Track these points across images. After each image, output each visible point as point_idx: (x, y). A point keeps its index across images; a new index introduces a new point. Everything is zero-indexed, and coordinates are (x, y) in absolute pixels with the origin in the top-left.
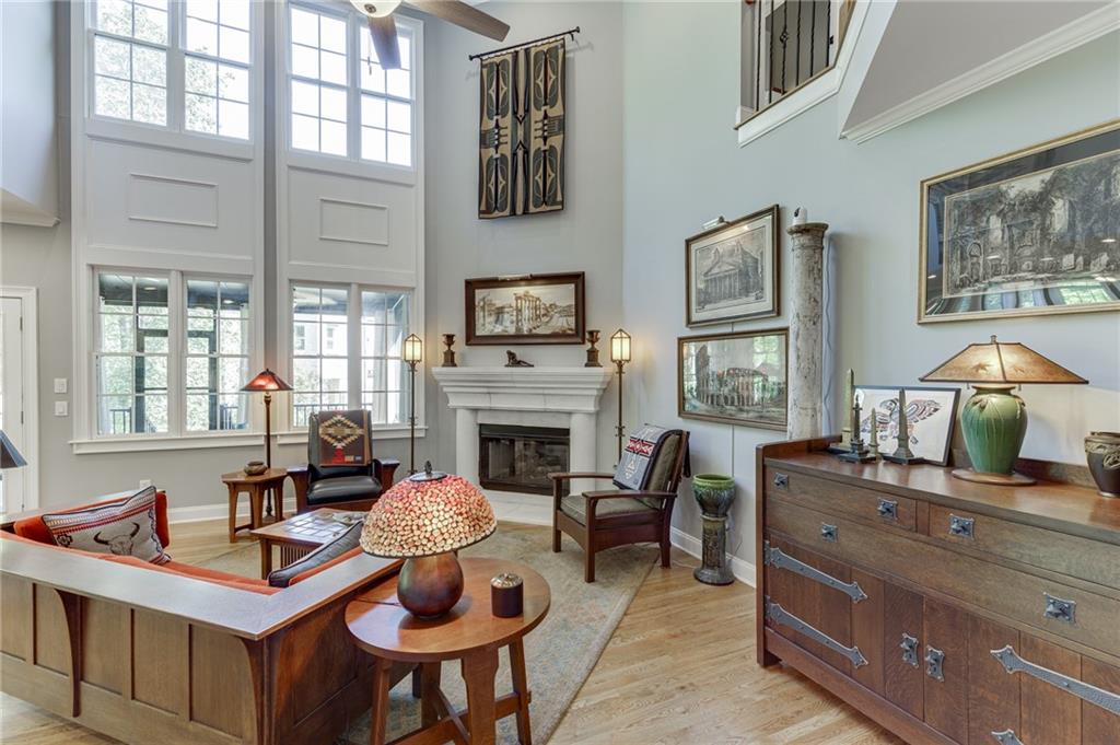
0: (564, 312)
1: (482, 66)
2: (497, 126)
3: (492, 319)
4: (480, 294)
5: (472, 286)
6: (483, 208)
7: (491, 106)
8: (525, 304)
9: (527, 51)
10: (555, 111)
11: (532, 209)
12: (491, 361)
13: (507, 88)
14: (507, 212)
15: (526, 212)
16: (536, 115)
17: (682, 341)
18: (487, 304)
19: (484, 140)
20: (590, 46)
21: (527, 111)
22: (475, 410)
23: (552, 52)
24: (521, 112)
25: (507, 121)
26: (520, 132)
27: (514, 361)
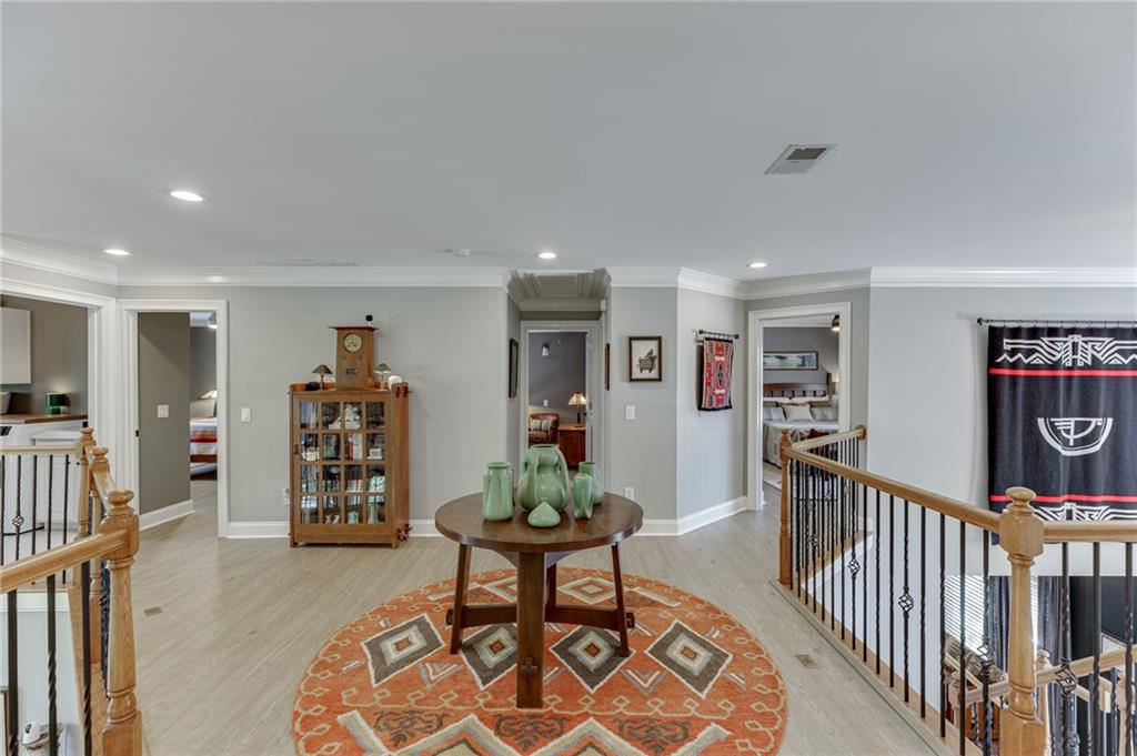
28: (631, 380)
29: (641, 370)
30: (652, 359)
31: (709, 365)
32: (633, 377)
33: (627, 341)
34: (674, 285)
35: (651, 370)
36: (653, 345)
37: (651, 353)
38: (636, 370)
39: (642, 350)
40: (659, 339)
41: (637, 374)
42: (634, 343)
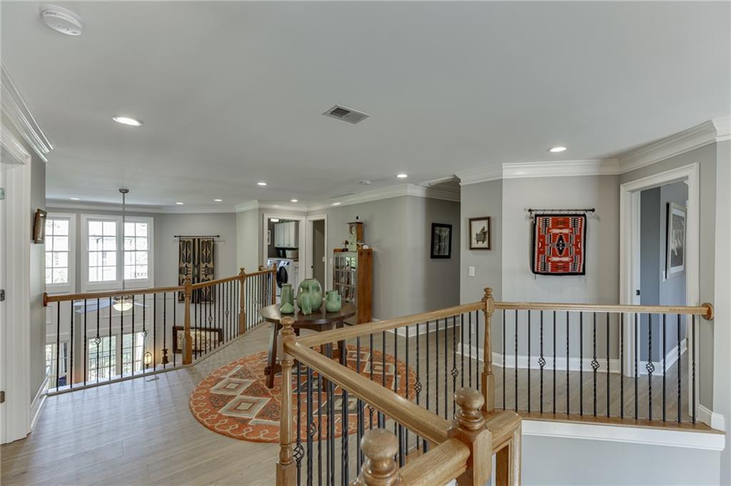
1: (180, 241)
2: (186, 267)
4: (179, 332)
5: (175, 329)
6: (180, 299)
7: (183, 258)
9: (199, 240)
10: (210, 265)
13: (190, 252)
14: (191, 301)
16: (203, 266)
19: (181, 271)
20: (224, 241)
21: (199, 263)
23: (208, 242)
24: (196, 263)
25: (191, 265)
26: (196, 271)
28: (471, 249)
29: (478, 241)
30: (484, 233)
31: (541, 237)
32: (472, 247)
33: (468, 221)
34: (500, 178)
35: (483, 241)
36: (484, 223)
37: (483, 229)
38: (474, 241)
39: (478, 227)
40: (488, 219)
41: (475, 244)
42: (473, 223)
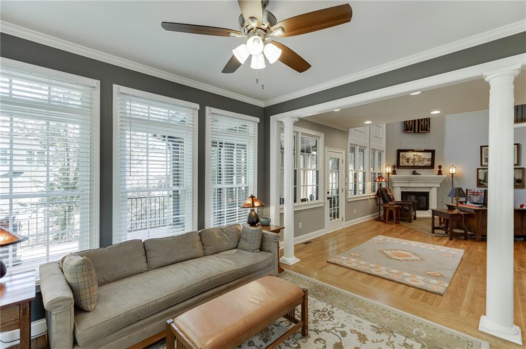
0: (428, 160)
3: (406, 161)
4: (401, 154)
5: (399, 151)
6: (405, 130)
8: (416, 157)
11: (420, 131)
12: (407, 173)
14: (413, 131)
15: (418, 131)
17: (478, 169)
18: (403, 156)
22: (401, 187)
27: (414, 173)
